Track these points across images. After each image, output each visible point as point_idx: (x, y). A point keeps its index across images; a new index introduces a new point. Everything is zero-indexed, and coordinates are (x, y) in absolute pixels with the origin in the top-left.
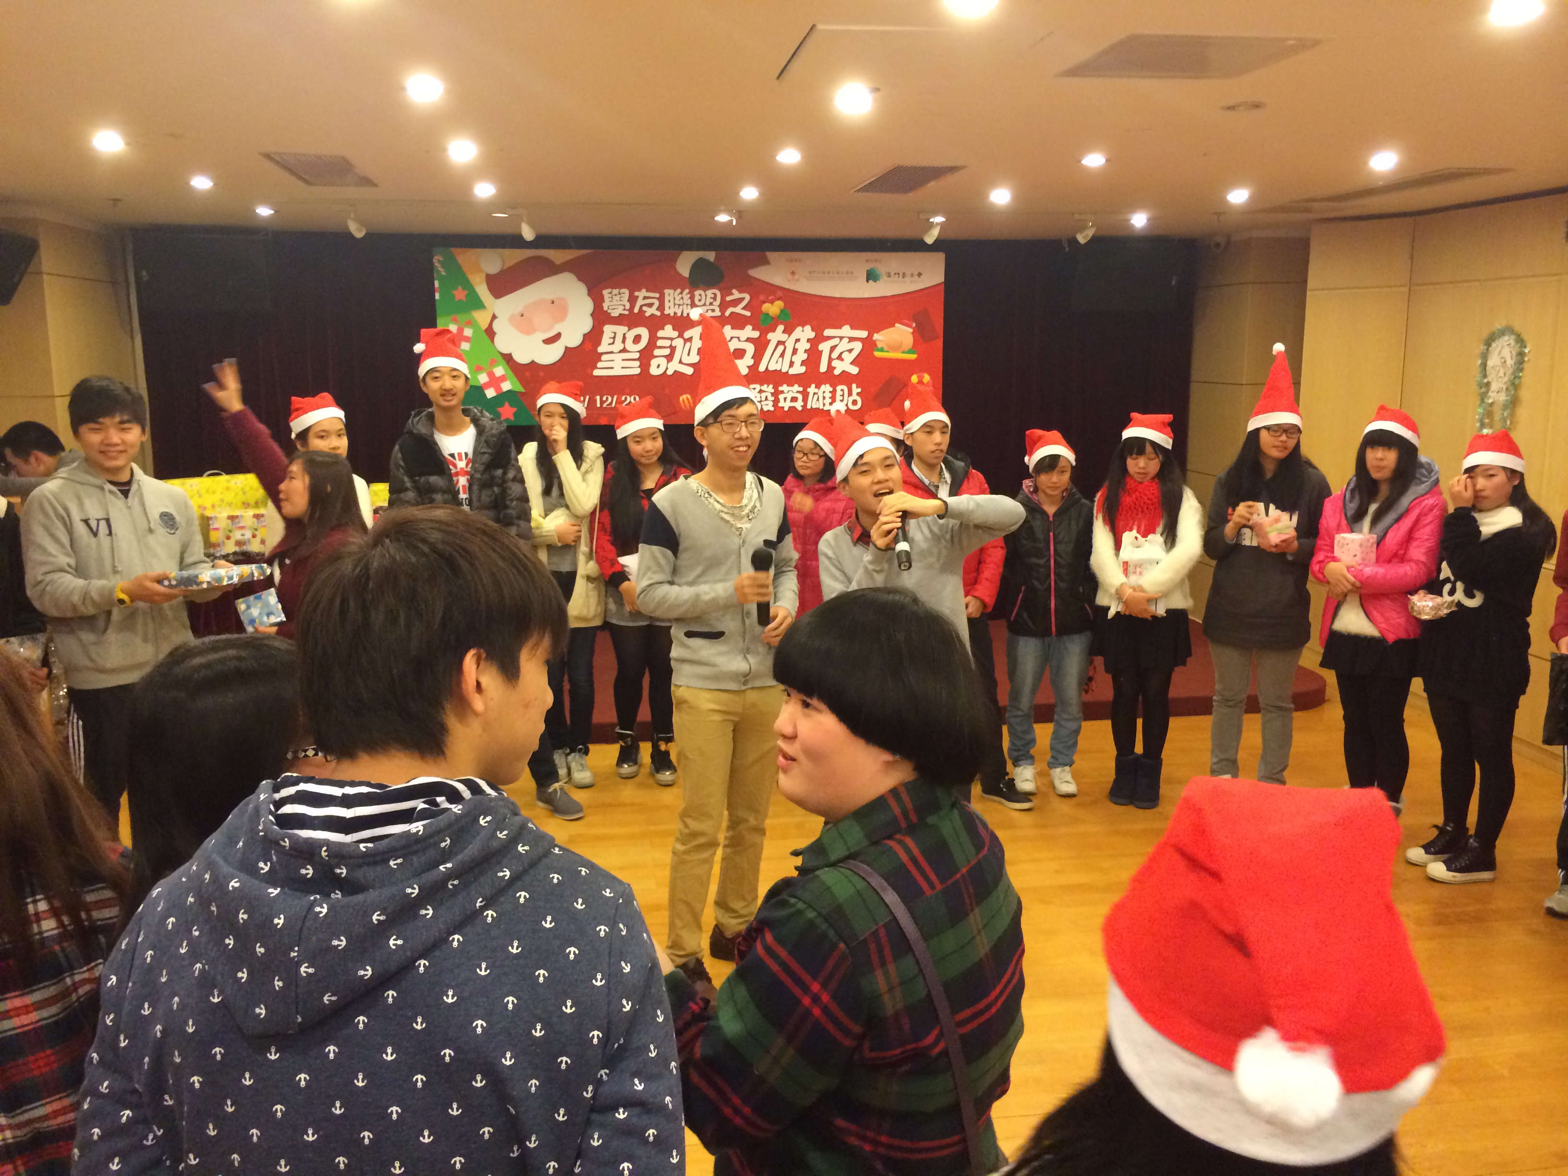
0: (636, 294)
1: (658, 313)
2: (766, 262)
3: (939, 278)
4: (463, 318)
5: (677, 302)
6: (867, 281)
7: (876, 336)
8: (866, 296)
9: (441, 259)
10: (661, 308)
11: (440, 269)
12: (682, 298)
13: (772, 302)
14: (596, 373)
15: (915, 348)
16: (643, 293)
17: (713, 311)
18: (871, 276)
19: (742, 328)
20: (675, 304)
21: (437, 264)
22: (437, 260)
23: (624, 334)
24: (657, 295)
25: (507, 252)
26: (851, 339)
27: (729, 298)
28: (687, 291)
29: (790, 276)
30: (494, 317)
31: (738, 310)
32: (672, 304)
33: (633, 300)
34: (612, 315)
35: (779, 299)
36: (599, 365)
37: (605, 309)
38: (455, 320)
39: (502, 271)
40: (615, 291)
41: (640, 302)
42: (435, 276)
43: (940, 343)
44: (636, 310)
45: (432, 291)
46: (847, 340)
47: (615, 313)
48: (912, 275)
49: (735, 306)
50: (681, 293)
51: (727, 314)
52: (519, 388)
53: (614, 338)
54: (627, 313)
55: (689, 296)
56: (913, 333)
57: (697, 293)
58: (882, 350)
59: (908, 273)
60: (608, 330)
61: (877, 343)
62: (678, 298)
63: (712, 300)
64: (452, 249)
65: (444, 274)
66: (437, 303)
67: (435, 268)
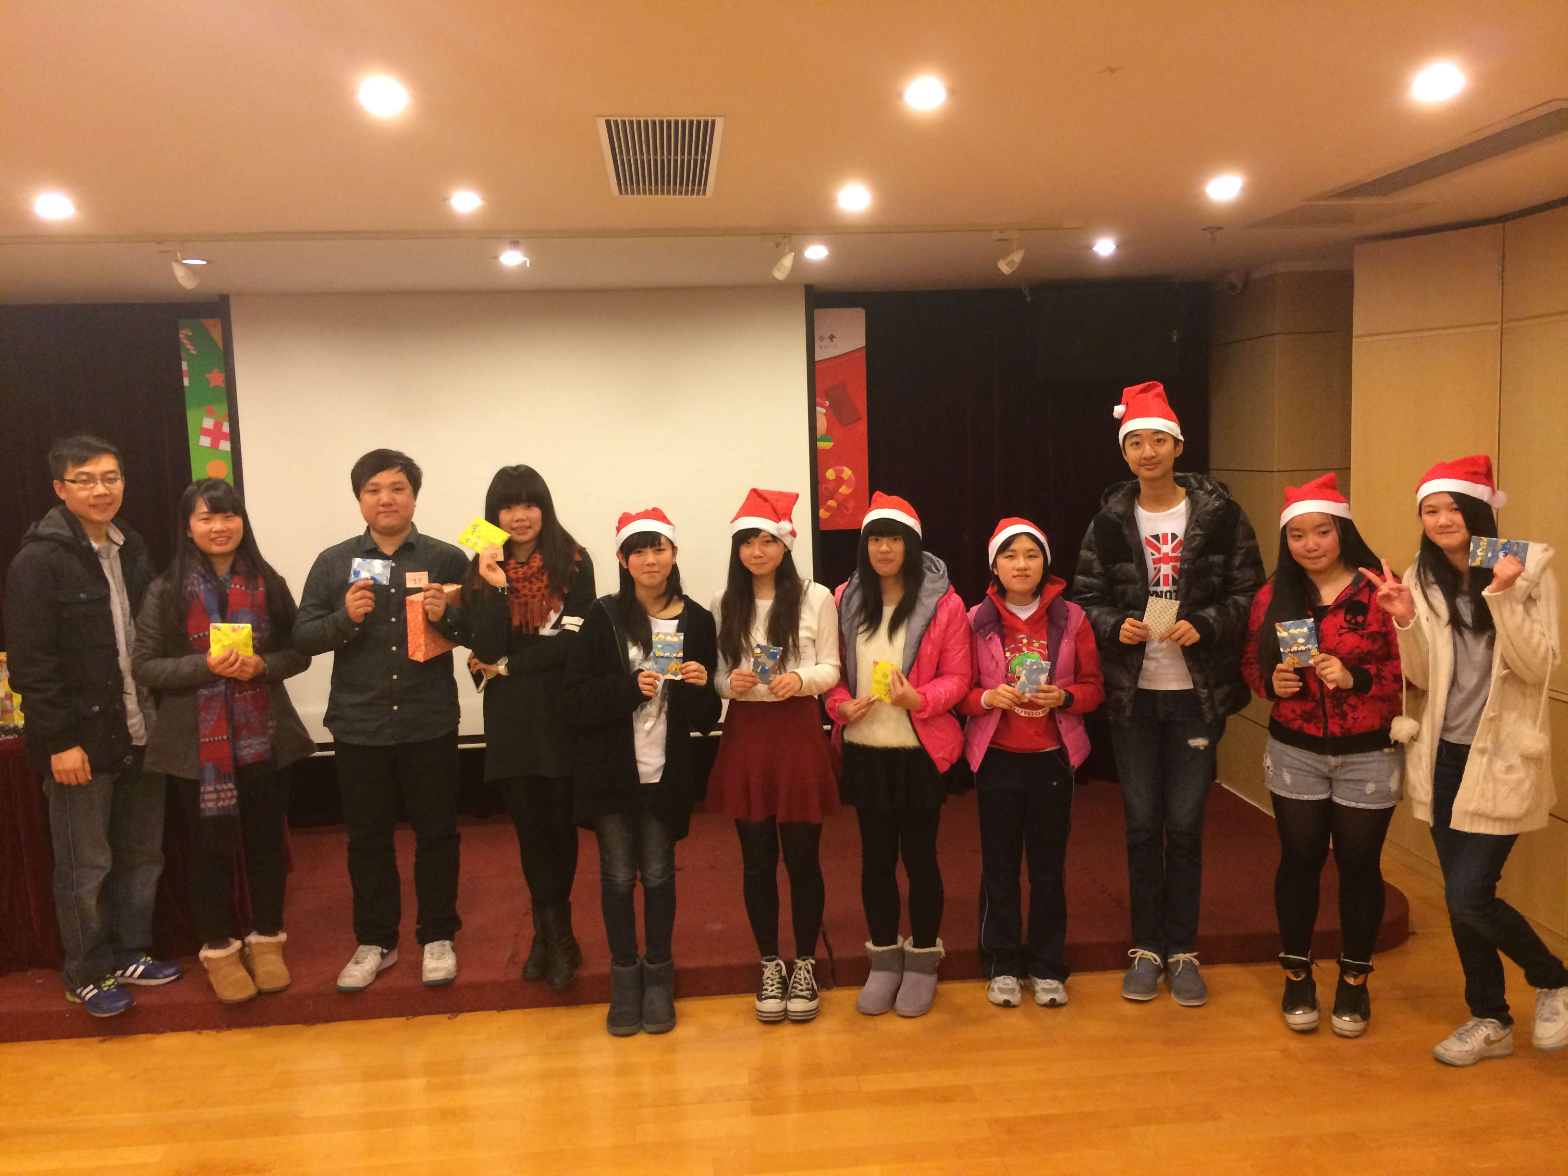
3: (861, 342)
9: (190, 334)
11: (188, 347)
15: (829, 434)
21: (184, 341)
22: (184, 334)
38: (210, 413)
42: (183, 355)
43: (863, 427)
45: (179, 375)
48: (822, 338)
56: (826, 414)
64: (203, 320)
65: (194, 352)
66: (186, 390)
67: (181, 345)
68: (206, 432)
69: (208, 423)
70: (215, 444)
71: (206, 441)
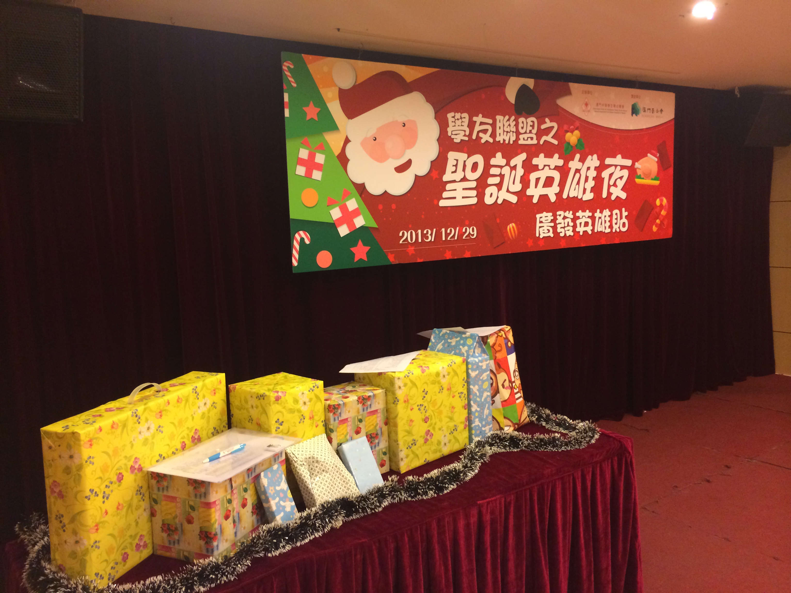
0: (475, 119)
1: (491, 140)
2: (568, 92)
3: (672, 116)
4: (314, 141)
5: (506, 129)
6: (632, 115)
7: (637, 165)
8: (631, 128)
9: (292, 67)
10: (493, 135)
11: (290, 79)
12: (509, 125)
13: (572, 132)
14: (442, 203)
15: (658, 176)
16: (479, 119)
17: (532, 139)
18: (635, 111)
19: (551, 156)
20: (504, 131)
21: (286, 73)
22: (287, 67)
23: (465, 162)
24: (490, 121)
25: (360, 63)
26: (623, 167)
27: (543, 127)
28: (513, 118)
29: (584, 107)
30: (347, 141)
31: (549, 138)
32: (501, 131)
33: (471, 125)
34: (455, 141)
35: (577, 129)
36: (445, 195)
37: (449, 134)
38: (306, 144)
39: (354, 87)
40: (458, 115)
41: (478, 128)
42: (285, 87)
43: (671, 171)
44: (474, 137)
45: (281, 105)
46: (619, 168)
47: (457, 139)
48: (657, 112)
49: (547, 135)
50: (509, 120)
51: (541, 142)
52: (373, 224)
53: (456, 166)
54: (466, 139)
55: (514, 123)
56: (657, 162)
57: (521, 120)
58: (640, 177)
59: (655, 110)
60: (452, 156)
61: (637, 170)
62: (506, 124)
63: (531, 128)
64: (303, 55)
65: (295, 85)
66: (286, 121)
67: (284, 77)
68: (301, 162)
69: (304, 154)
70: (309, 174)
71: (301, 170)
